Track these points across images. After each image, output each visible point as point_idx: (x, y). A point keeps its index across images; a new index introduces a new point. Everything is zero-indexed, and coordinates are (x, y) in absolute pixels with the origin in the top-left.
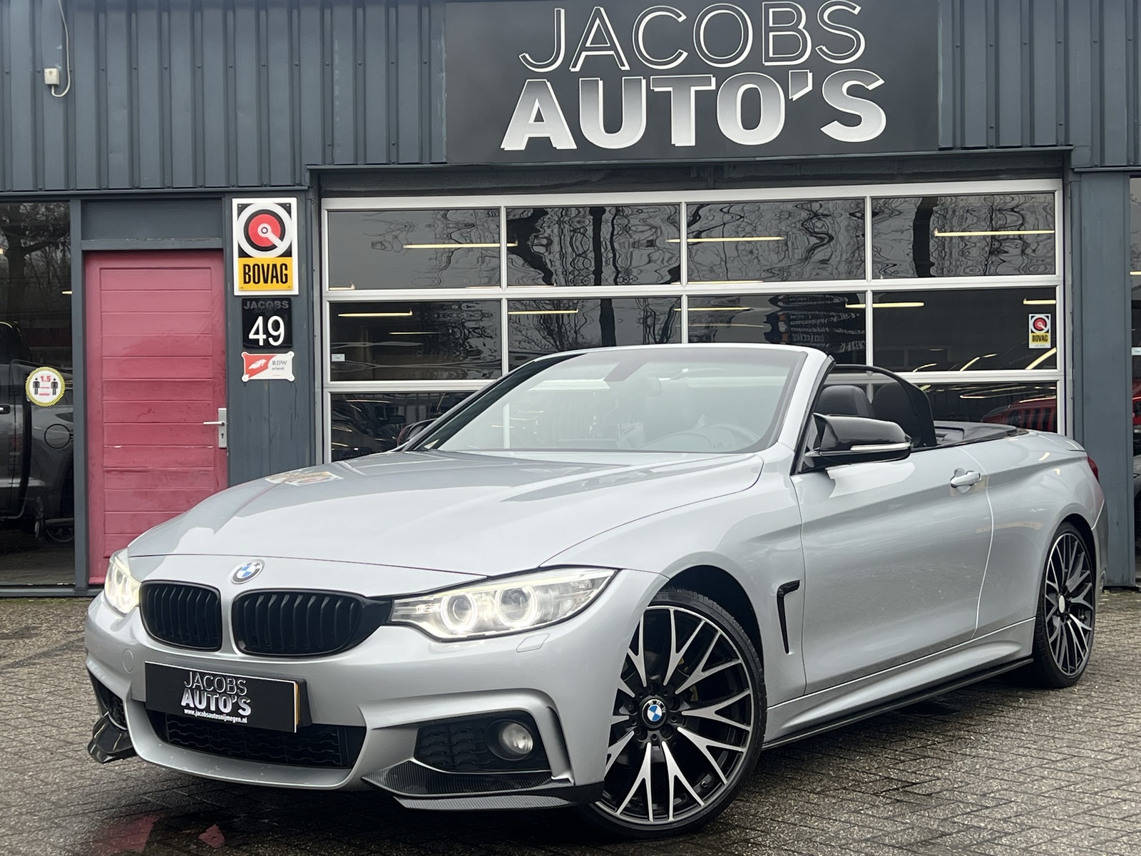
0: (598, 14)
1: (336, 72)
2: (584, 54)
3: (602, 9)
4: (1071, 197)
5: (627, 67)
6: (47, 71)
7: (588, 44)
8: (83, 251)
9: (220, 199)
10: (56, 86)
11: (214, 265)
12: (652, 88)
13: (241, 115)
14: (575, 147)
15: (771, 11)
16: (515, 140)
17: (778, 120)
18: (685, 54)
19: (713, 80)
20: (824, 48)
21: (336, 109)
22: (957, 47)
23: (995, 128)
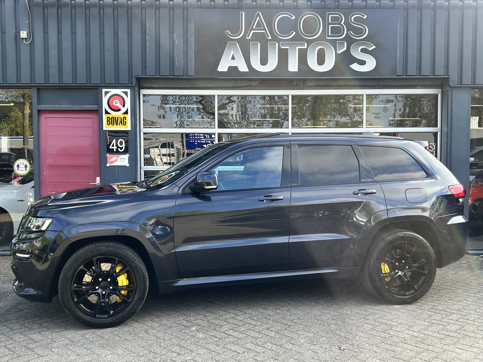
0: (258, 15)
1: (147, 36)
2: (252, 32)
3: (260, 13)
4: (448, 97)
5: (270, 38)
6: (21, 32)
7: (254, 28)
9: (97, 89)
10: (25, 38)
11: (95, 117)
13: (106, 53)
14: (248, 71)
15: (330, 16)
16: (223, 67)
17: (332, 62)
18: (294, 33)
19: (306, 44)
20: (351, 32)
21: (147, 52)
22: (405, 34)
23: (419, 67)
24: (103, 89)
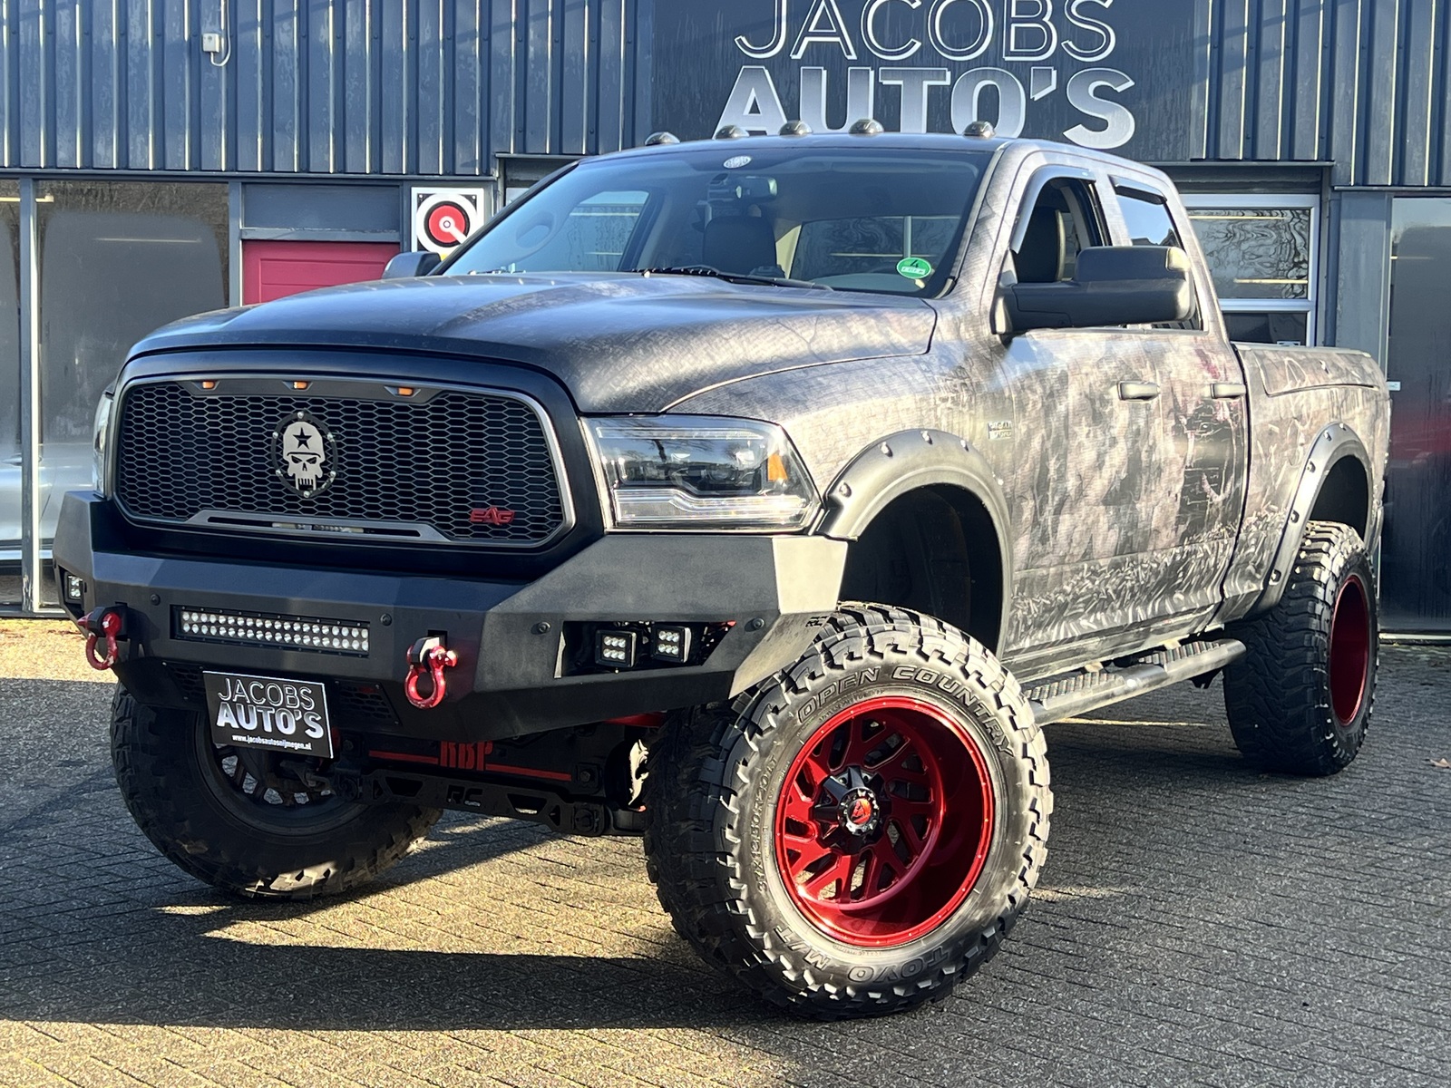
1: (530, 50)
2: (807, 40)
4: (1329, 217)
5: (854, 57)
6: (206, 36)
7: (811, 29)
9: (398, 186)
10: (215, 53)
12: (880, 81)
13: (421, 91)
17: (1018, 121)
18: (918, 45)
19: (948, 74)
20: (1070, 44)
21: (530, 91)
22: (1215, 48)
23: (1252, 137)
24: (413, 188)
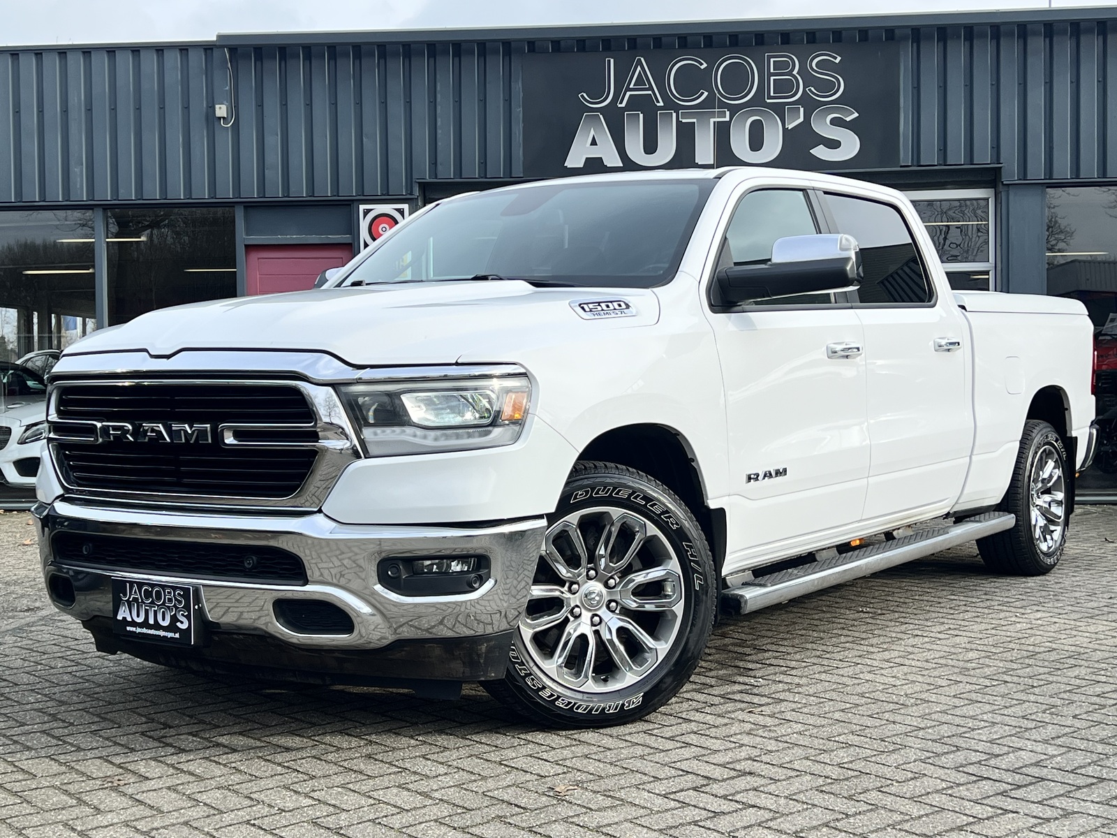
0: (640, 63)
1: (439, 108)
2: (628, 93)
3: (642, 59)
4: (1001, 203)
5: (661, 104)
6: (217, 107)
7: (631, 86)
8: (245, 245)
9: (350, 205)
10: (224, 118)
11: (345, 255)
12: (680, 120)
13: (365, 140)
14: (622, 165)
15: (772, 60)
16: (575, 159)
17: (778, 143)
18: (706, 94)
19: (728, 113)
20: (812, 89)
21: (439, 136)
22: (915, 88)
23: (943, 150)
24: (360, 206)
